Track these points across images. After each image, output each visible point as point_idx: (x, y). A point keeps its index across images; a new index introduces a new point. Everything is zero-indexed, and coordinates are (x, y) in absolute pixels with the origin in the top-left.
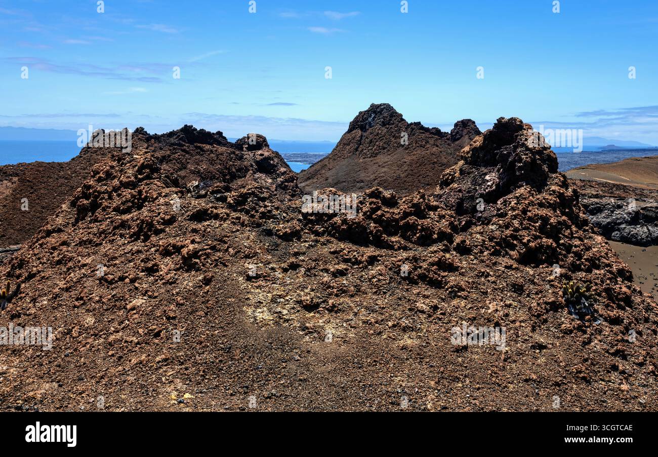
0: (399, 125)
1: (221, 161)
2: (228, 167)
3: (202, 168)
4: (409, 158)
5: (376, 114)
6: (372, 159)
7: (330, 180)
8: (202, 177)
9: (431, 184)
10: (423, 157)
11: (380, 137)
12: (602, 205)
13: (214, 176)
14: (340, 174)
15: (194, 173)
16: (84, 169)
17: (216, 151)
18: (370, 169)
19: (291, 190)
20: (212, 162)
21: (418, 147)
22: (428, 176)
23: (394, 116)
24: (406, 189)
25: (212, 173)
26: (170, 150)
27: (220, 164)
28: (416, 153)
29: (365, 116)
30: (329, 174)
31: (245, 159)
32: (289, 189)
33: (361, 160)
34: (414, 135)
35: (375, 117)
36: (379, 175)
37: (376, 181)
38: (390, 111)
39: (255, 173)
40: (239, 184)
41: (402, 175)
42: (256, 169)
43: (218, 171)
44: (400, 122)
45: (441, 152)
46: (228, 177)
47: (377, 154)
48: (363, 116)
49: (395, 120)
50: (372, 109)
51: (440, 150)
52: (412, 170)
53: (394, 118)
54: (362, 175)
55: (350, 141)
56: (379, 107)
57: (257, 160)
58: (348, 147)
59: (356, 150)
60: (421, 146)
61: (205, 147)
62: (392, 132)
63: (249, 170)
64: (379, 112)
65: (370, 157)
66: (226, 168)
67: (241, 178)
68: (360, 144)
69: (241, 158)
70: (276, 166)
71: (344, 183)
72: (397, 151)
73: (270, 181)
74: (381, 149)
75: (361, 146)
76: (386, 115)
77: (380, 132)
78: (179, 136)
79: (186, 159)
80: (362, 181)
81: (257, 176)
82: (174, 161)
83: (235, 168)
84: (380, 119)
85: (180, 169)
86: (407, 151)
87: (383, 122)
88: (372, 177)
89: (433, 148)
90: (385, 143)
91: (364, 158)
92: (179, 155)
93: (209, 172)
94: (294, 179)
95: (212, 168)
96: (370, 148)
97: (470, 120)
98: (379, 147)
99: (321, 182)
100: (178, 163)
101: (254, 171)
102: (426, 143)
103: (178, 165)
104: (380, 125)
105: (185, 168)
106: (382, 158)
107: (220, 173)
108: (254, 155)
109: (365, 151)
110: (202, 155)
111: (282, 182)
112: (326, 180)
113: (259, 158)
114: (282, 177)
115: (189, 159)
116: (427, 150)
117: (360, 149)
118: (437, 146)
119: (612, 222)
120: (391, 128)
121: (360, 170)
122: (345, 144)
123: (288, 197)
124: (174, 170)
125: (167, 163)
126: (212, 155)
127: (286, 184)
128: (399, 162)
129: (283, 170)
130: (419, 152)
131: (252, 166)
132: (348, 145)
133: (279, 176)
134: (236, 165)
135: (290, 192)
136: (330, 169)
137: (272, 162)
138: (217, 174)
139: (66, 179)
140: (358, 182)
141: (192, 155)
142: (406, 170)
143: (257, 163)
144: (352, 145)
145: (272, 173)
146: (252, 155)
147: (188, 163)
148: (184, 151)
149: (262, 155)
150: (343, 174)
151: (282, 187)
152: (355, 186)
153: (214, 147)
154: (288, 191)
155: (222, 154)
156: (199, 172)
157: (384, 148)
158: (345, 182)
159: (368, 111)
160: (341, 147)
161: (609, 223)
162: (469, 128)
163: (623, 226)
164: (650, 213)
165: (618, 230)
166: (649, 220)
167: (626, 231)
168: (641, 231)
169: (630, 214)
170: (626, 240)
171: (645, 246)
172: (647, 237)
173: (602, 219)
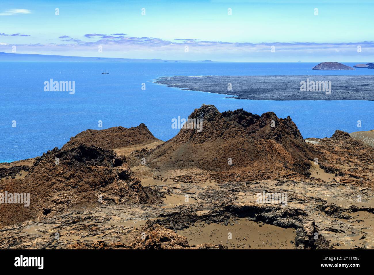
0: (219, 121)
1: (100, 175)
2: (104, 178)
3: (90, 180)
4: (224, 145)
5: (205, 113)
6: (201, 144)
7: (173, 159)
8: (91, 185)
9: (235, 165)
10: (233, 145)
11: (207, 129)
12: (272, 208)
13: (97, 184)
14: (180, 155)
15: (86, 183)
16: (32, 182)
17: (98, 170)
18: (198, 152)
19: (137, 189)
20: (95, 177)
21: (230, 137)
22: (234, 158)
23: (217, 115)
24: (220, 167)
25: (95, 183)
26: (75, 171)
27: (100, 177)
28: (229, 141)
29: (198, 113)
30: (173, 154)
31: (113, 172)
32: (135, 188)
33: (194, 145)
34: (228, 129)
35: (204, 115)
36: (204, 157)
37: (202, 161)
38: (214, 111)
39: (118, 180)
40: (109, 188)
41: (218, 158)
42: (118, 178)
43: (99, 181)
44: (220, 119)
45: (245, 141)
46: (104, 184)
47: (204, 141)
48: (197, 113)
49: (217, 117)
50: (202, 109)
51: (244, 139)
52: (225, 154)
53: (216, 116)
54: (194, 157)
55: (188, 130)
56: (207, 107)
57: (119, 172)
58: (186, 135)
59: (191, 137)
60: (232, 137)
61: (92, 168)
62: (215, 126)
63: (115, 179)
64: (207, 111)
65: (200, 143)
66: (103, 179)
67: (111, 184)
68: (194, 133)
69: (110, 172)
70: (129, 175)
71: (182, 162)
72: (217, 140)
73: (126, 184)
74: (207, 138)
75: (194, 134)
76: (211, 114)
77: (207, 126)
78: (77, 151)
79: (83, 176)
80: (193, 161)
81: (119, 182)
82: (77, 177)
83: (107, 178)
84: (207, 116)
85: (80, 181)
86: (223, 140)
87: (209, 119)
88: (200, 158)
89: (240, 138)
90: (209, 133)
91: (196, 144)
92: (79, 174)
93: (94, 182)
94: (139, 182)
95: (96, 180)
96: (200, 136)
97: (272, 113)
98: (206, 136)
99: (167, 159)
100: (79, 178)
101: (117, 179)
102: (235, 134)
103: (79, 179)
104: (207, 120)
105: (82, 180)
106: (207, 144)
107: (100, 182)
108: (118, 169)
109: (196, 139)
110: (90, 172)
111: (132, 185)
112: (170, 158)
113: (120, 172)
114: (132, 181)
115: (84, 175)
116: (236, 140)
117: (194, 137)
118: (243, 137)
119: (274, 217)
120: (214, 123)
121: (192, 153)
122: (184, 132)
123: (135, 193)
124: (77, 182)
125: (73, 178)
126: (96, 172)
127: (134, 185)
128: (217, 148)
129: (133, 177)
130: (230, 141)
131: (116, 176)
132: (187, 133)
133: (130, 181)
134: (108, 177)
135: (136, 190)
136: (174, 150)
137: (127, 173)
138: (98, 183)
139: (25, 188)
140: (190, 161)
141: (85, 173)
142: (221, 154)
143: (119, 174)
144: (189, 133)
145: (127, 179)
146: (116, 169)
147: (84, 177)
148: (81, 171)
149: (121, 170)
150: (182, 155)
151: (132, 187)
152: (188, 164)
153: (97, 167)
154: (135, 190)
155: (100, 171)
156: (89, 183)
157: (209, 137)
158: (182, 160)
159: (200, 110)
160: (182, 134)
161: (272, 217)
162: (271, 119)
163: (278, 218)
164: (292, 213)
165: (276, 220)
166: (291, 215)
167: (279, 221)
168: (285, 221)
169: (282, 213)
170: (279, 225)
171: (286, 228)
172: (287, 224)
173: (270, 215)
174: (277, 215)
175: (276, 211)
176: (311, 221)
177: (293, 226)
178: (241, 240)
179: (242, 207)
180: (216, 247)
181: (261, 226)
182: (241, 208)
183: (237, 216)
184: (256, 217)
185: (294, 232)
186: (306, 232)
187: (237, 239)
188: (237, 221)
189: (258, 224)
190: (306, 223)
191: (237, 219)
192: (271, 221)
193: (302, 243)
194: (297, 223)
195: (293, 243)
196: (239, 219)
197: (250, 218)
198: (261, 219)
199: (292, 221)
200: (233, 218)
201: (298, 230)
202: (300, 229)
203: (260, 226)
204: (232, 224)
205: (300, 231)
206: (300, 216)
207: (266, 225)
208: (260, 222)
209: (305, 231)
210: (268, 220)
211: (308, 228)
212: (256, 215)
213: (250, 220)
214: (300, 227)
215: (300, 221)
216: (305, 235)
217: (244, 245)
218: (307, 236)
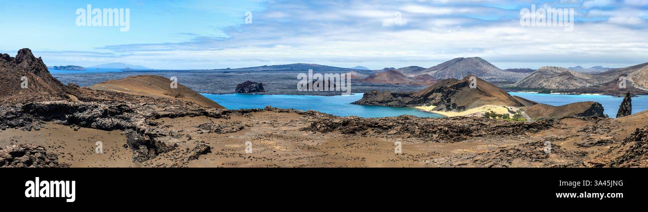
51: (7, 70)
97: (28, 49)
118: (5, 67)
119: (91, 117)
161: (89, 118)
162: (27, 55)
163: (98, 119)
164: (113, 110)
165: (95, 121)
166: (113, 114)
167: (100, 122)
168: (108, 121)
169: (102, 111)
170: (99, 127)
171: (110, 131)
172: (111, 125)
173: (86, 115)
174: (95, 114)
175: (92, 110)
176: (141, 118)
177: (119, 127)
178: (56, 148)
179: (47, 105)
180: (40, 148)
181: (77, 130)
182: (46, 107)
183: (41, 119)
184: (67, 119)
185: (122, 134)
186: (144, 131)
187: (50, 147)
188: (42, 125)
189: (71, 128)
190: (137, 121)
191: (43, 123)
192: (88, 123)
193: (142, 145)
194: (123, 123)
195: (127, 147)
196: (45, 122)
197: (59, 121)
198: (73, 121)
199: (116, 121)
200: (37, 121)
201: (127, 131)
202: (131, 130)
203: (75, 130)
204: (37, 128)
205: (131, 132)
206: (126, 114)
207: (82, 129)
208: (74, 126)
209: (141, 130)
210: (84, 123)
211: (142, 125)
212: (67, 116)
213: (59, 124)
214: (128, 128)
215: (128, 119)
216: (142, 135)
217: (63, 153)
218: (146, 134)
